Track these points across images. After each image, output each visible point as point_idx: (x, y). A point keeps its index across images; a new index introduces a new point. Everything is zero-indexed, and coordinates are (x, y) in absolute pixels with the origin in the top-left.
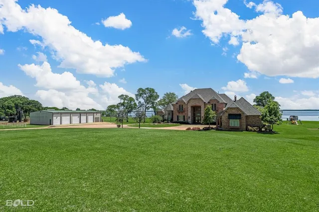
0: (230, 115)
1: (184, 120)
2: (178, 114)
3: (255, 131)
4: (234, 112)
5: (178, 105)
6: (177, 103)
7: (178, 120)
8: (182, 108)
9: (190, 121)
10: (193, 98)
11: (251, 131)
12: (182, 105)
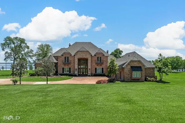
0: (132, 67)
1: (70, 72)
2: (63, 66)
3: (153, 81)
4: (136, 64)
5: (63, 57)
6: (62, 55)
7: (63, 72)
8: (68, 60)
9: (76, 73)
10: (81, 50)
11: (150, 81)
12: (68, 57)
